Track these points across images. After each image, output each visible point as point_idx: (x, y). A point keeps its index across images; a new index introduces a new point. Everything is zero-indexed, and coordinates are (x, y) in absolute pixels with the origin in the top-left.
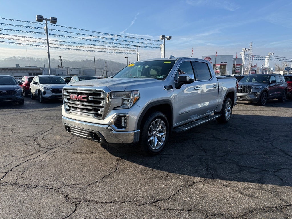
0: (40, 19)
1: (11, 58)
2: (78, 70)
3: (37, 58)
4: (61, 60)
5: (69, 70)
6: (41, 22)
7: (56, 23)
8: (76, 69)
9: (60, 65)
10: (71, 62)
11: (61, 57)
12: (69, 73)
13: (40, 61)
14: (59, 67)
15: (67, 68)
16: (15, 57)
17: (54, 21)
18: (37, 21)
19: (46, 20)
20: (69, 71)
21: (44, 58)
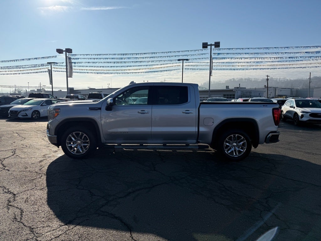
0: (205, 46)
1: (231, 80)
2: (290, 90)
3: (255, 79)
4: (268, 80)
5: (277, 90)
6: (207, 49)
7: (219, 47)
8: (287, 90)
9: (267, 86)
10: (292, 80)
11: (268, 76)
12: (277, 94)
13: (257, 81)
14: (265, 87)
15: (275, 89)
16: (234, 79)
17: (217, 45)
18: (203, 48)
19: (211, 45)
20: (277, 92)
21: (262, 78)
